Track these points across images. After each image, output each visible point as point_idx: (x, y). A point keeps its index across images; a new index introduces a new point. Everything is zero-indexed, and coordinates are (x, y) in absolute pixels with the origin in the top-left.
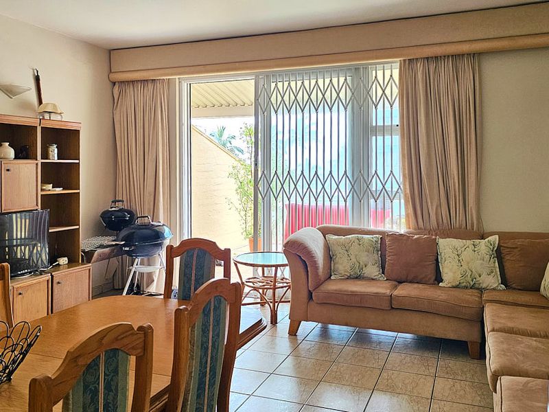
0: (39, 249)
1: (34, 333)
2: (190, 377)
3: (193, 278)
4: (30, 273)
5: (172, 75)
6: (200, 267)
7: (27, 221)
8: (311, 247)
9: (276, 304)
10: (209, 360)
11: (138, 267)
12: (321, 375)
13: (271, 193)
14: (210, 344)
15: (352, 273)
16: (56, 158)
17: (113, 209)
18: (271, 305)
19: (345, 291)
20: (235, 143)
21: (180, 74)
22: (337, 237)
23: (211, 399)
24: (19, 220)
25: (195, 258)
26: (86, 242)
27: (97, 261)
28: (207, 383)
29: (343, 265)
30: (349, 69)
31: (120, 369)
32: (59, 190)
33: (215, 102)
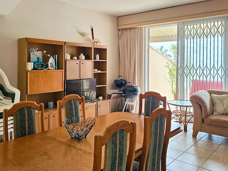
0: (92, 93)
1: (94, 122)
2: (150, 146)
3: (150, 108)
4: (90, 101)
5: (142, 25)
6: (153, 103)
7: (88, 82)
8: (204, 99)
9: (187, 123)
10: (158, 140)
11: (128, 102)
12: (208, 156)
13: (185, 75)
14: (158, 134)
15: (224, 112)
16: (99, 59)
17: (118, 79)
18: (184, 123)
19: (220, 120)
20: (168, 53)
21: (145, 25)
22: (216, 95)
23: (159, 156)
24: (86, 82)
25: (151, 100)
26: (109, 91)
27: (113, 99)
28: (157, 149)
29: (220, 108)
30: (223, 18)
31: (125, 137)
32: (99, 72)
33: (159, 36)
